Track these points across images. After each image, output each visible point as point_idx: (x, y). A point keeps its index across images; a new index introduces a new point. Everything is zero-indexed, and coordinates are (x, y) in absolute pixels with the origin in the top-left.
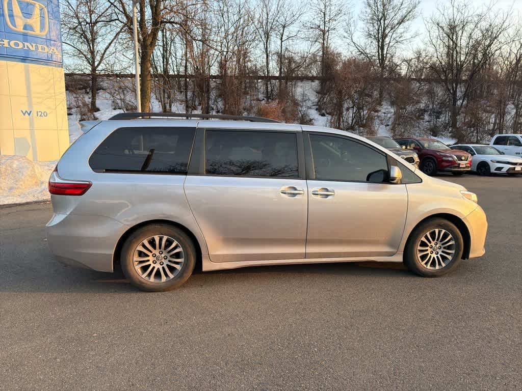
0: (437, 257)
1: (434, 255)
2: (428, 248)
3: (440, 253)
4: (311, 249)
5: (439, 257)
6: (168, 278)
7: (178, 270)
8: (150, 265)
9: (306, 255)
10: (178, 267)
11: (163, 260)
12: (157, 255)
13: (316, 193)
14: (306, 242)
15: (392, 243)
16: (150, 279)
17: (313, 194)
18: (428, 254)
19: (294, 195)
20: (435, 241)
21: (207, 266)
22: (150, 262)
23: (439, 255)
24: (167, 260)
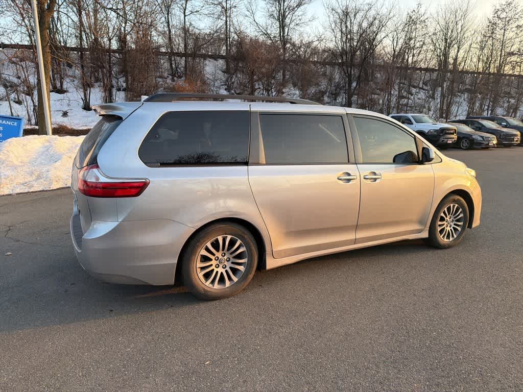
0: (451, 229)
1: (448, 228)
2: (445, 222)
3: (453, 226)
4: (361, 235)
5: (452, 229)
6: (232, 282)
7: (242, 272)
8: (213, 270)
9: (355, 241)
10: (242, 268)
11: (226, 263)
12: (220, 258)
13: (367, 177)
14: (357, 227)
15: (421, 222)
16: (213, 286)
17: (365, 178)
18: (444, 228)
19: (349, 180)
20: (450, 215)
21: (271, 263)
22: (213, 267)
23: (452, 228)
24: (231, 261)
